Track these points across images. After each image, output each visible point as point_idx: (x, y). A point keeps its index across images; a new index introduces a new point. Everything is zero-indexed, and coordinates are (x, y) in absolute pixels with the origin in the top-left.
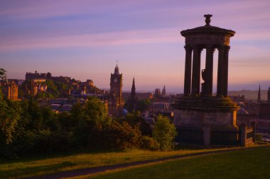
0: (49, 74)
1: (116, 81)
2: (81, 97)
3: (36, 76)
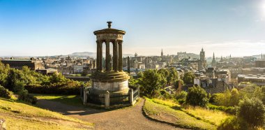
0: (185, 52)
3: (181, 53)
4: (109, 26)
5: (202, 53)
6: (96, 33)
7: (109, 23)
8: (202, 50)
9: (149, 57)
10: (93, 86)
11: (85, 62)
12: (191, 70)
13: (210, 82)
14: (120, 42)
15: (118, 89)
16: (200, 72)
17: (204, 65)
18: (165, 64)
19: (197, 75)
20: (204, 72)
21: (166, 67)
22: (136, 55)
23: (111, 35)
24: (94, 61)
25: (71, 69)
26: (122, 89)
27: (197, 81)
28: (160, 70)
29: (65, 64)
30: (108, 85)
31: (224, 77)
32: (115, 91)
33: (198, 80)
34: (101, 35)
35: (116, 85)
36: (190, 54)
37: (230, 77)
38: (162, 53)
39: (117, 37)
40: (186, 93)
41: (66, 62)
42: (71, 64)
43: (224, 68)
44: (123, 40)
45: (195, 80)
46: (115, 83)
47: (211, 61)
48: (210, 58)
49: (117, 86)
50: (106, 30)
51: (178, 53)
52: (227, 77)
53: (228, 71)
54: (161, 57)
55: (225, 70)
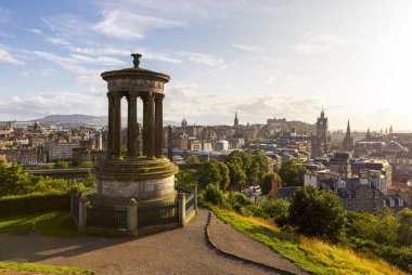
0: (284, 120)
1: (321, 123)
2: (291, 138)
3: (275, 121)
4: (136, 62)
5: (323, 121)
6: (106, 76)
7: (136, 57)
8: (322, 114)
9: (209, 128)
10: (100, 188)
11: (77, 137)
12: (296, 155)
13: (342, 184)
14: (159, 97)
15: (155, 193)
16: (316, 161)
17: (326, 147)
18: (241, 141)
19: (310, 168)
20: (324, 162)
21: (243, 147)
22: (184, 123)
23: (139, 81)
24: (97, 136)
25: (42, 152)
26: (163, 193)
27: (310, 181)
28: (233, 153)
29: (27, 142)
30: (134, 186)
31: (376, 176)
32: (149, 198)
33: (314, 179)
35: (149, 186)
36: (294, 123)
37: (390, 178)
38: (236, 120)
39: (152, 86)
40: (286, 204)
41: (29, 137)
42: (42, 142)
43: (375, 155)
45: (306, 178)
46: (148, 183)
47: (342, 139)
48: (339, 132)
49: (152, 188)
51: (269, 121)
52: (382, 176)
53: (386, 164)
54: (233, 127)
55: (377, 161)
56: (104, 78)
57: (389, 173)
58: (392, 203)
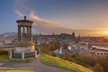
0: (65, 34)
1: (73, 34)
4: (25, 18)
7: (25, 17)
8: (73, 32)
20: (73, 44)
22: (40, 34)
30: (24, 48)
32: (28, 51)
34: (20, 23)
38: (53, 34)
44: (32, 26)
45: (69, 47)
48: (77, 37)
49: (28, 49)
50: (23, 20)
51: (61, 34)
52: (86, 46)
53: (87, 44)
54: (53, 36)
55: (85, 43)
56: (17, 22)
57: (87, 46)
58: (87, 53)
